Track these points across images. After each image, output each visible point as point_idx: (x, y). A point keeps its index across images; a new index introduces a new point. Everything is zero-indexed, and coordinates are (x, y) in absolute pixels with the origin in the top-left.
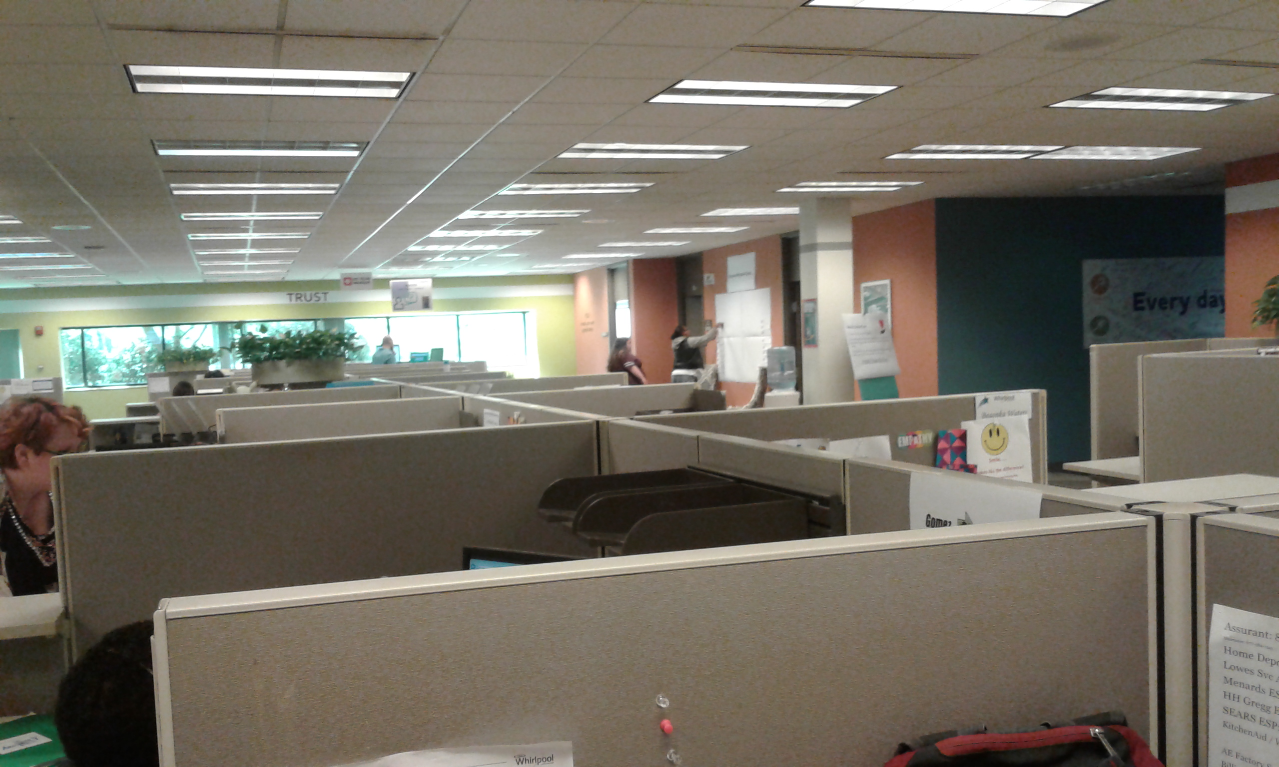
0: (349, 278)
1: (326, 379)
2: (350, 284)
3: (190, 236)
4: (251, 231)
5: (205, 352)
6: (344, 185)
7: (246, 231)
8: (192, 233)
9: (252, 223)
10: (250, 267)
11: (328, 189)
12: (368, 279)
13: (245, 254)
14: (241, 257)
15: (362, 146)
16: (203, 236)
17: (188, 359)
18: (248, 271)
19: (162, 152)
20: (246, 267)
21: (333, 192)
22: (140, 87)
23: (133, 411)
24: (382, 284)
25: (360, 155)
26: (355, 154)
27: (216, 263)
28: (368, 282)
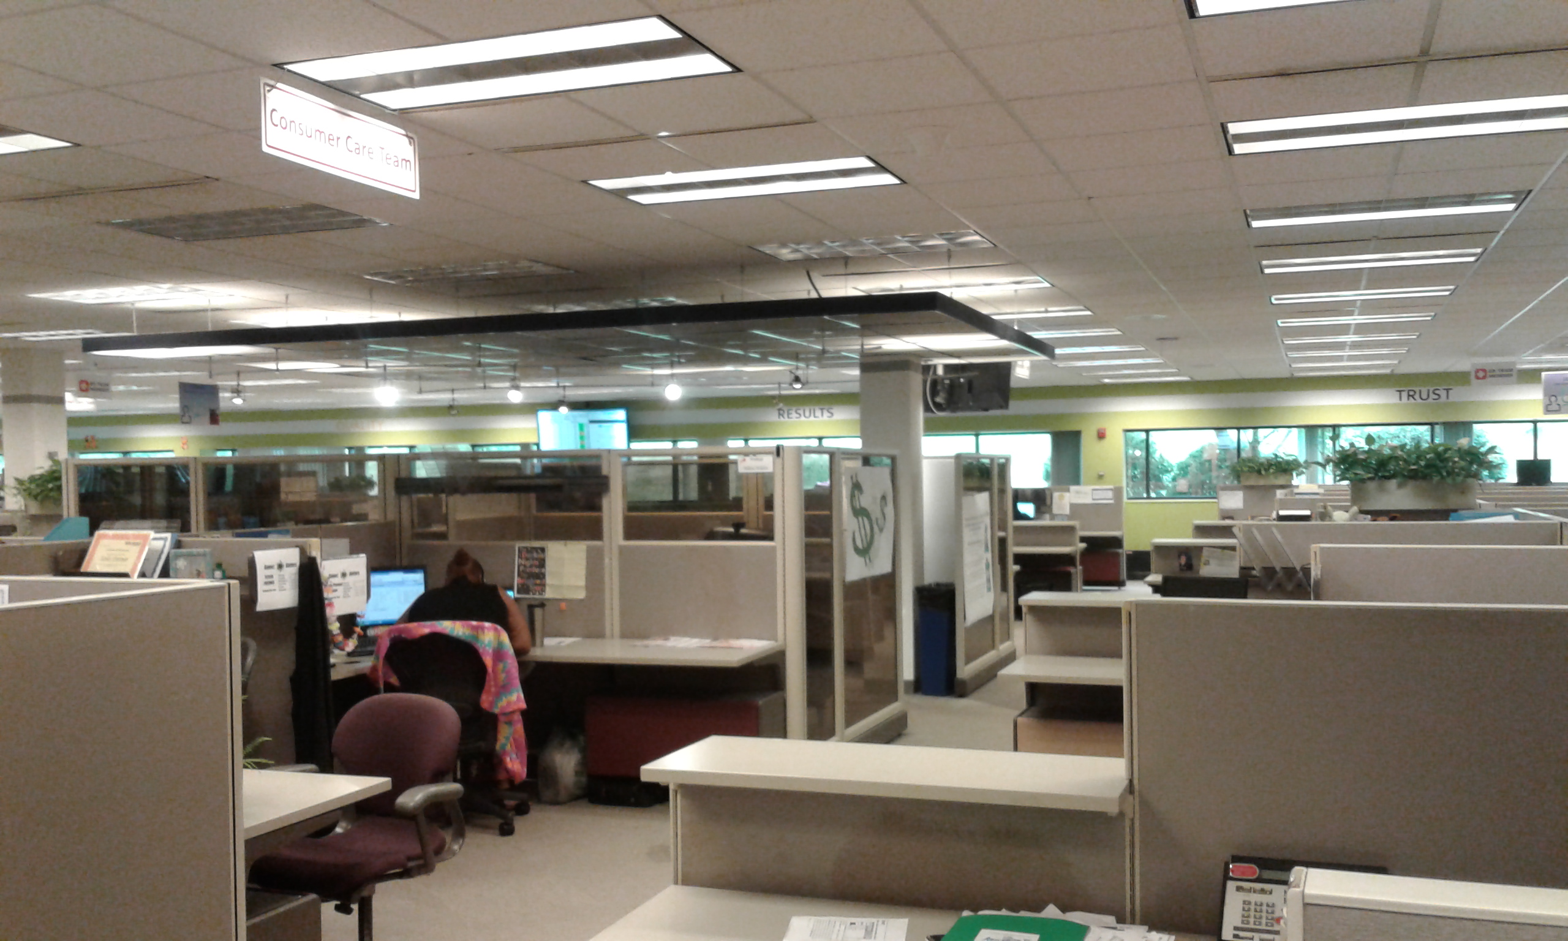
0: (1484, 371)
1: (1452, 507)
2: (1484, 377)
3: (1279, 322)
4: (1356, 312)
5: (1288, 462)
6: (1489, 249)
7: (1351, 313)
8: (1282, 319)
9: (1358, 303)
10: (1351, 358)
11: (1467, 256)
12: (1511, 370)
13: (1345, 342)
14: (1340, 346)
15: (1520, 197)
16: (1295, 322)
17: (1266, 470)
18: (1346, 363)
19: (1255, 224)
20: (1345, 358)
21: (1472, 259)
22: (1239, 148)
23: (1202, 530)
24: (1531, 376)
25: (1517, 209)
26: (1510, 207)
27: (1309, 354)
28: (1511, 375)
